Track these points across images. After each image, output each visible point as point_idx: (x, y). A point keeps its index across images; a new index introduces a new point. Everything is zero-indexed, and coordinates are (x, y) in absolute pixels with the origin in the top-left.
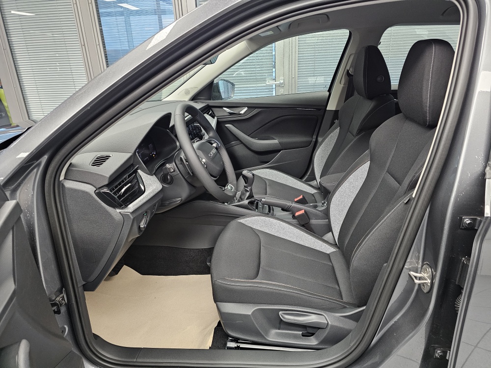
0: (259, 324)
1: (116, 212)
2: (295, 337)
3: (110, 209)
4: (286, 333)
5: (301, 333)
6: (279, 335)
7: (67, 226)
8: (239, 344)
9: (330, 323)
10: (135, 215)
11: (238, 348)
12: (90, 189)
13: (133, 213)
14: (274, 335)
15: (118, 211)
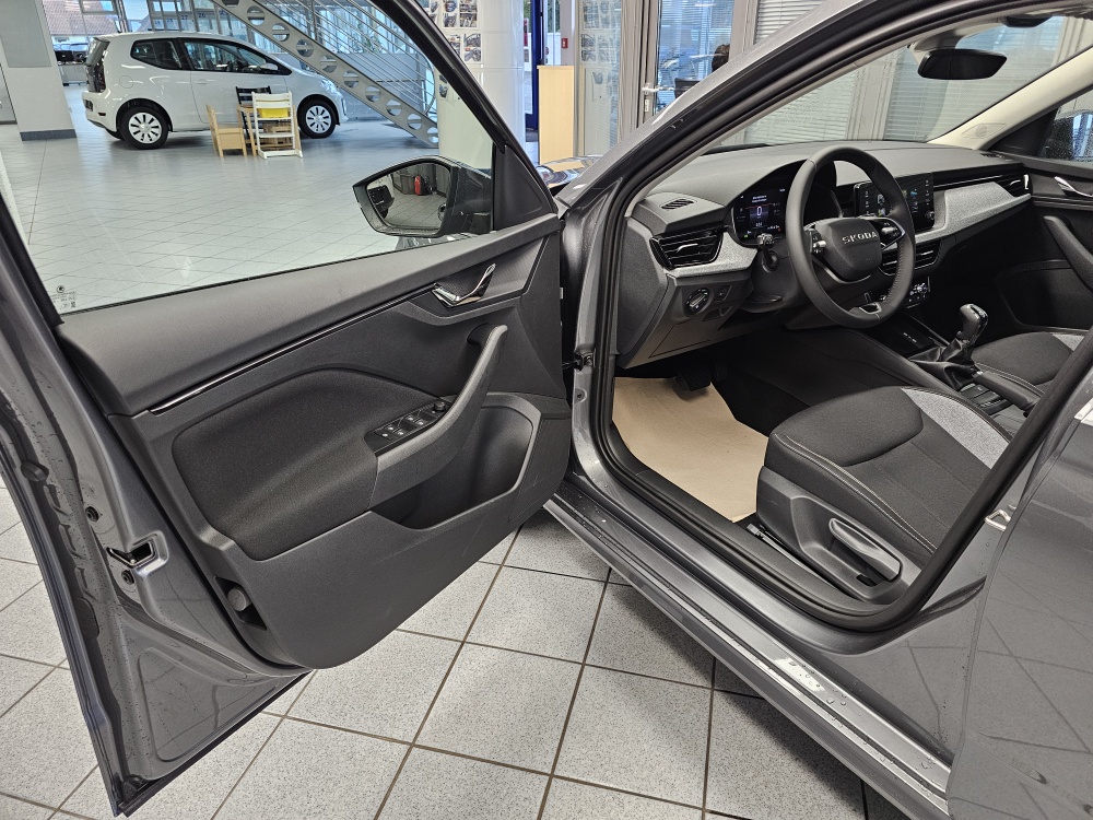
0: (799, 519)
1: (662, 272)
2: (845, 572)
3: (657, 265)
4: (834, 559)
5: (859, 574)
6: (822, 554)
7: (618, 275)
8: (762, 534)
9: (903, 577)
10: (682, 284)
11: (760, 538)
12: (647, 235)
13: (680, 279)
14: (812, 549)
15: (665, 271)
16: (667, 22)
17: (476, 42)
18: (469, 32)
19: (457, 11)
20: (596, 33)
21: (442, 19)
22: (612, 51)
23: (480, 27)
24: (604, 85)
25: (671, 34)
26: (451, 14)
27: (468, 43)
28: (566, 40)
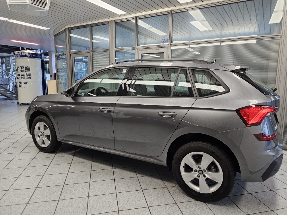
16: (76, 73)
17: (30, 75)
18: (28, 73)
19: (24, 69)
20: (60, 74)
21: (20, 70)
22: (64, 78)
23: (30, 72)
24: (63, 85)
25: (77, 75)
26: (22, 69)
27: (27, 75)
28: (51, 75)
